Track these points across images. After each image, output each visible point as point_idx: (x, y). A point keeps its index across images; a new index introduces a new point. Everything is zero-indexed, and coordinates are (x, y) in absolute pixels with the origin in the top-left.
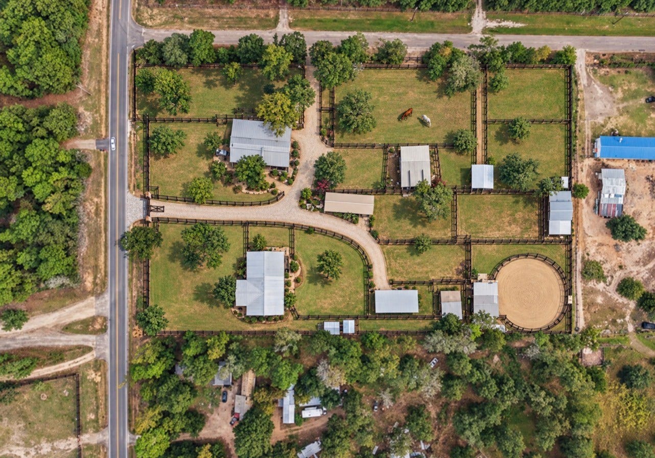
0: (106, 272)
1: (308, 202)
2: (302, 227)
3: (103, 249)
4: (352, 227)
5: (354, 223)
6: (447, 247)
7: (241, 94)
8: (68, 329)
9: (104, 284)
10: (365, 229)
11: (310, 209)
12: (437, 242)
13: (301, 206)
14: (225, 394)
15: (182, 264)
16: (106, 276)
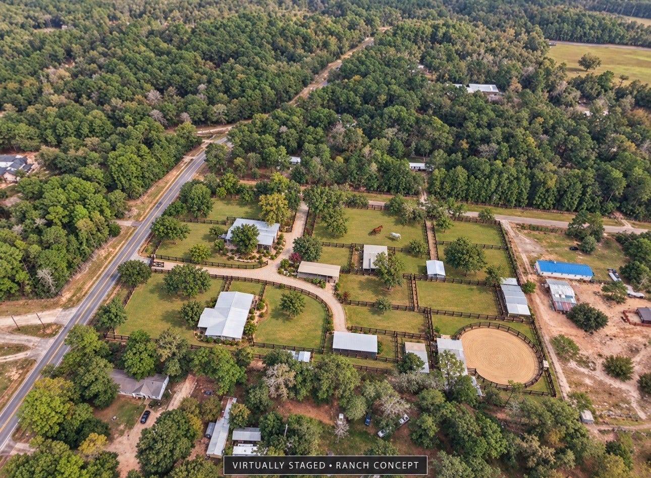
0: (86, 293)
1: (286, 270)
2: (273, 284)
3: (95, 278)
4: (320, 290)
5: (322, 287)
6: (407, 312)
7: (249, 211)
8: (20, 330)
9: (79, 300)
10: (331, 292)
11: (285, 275)
12: (397, 308)
13: (280, 273)
14: (147, 414)
15: (160, 296)
16: (84, 296)
